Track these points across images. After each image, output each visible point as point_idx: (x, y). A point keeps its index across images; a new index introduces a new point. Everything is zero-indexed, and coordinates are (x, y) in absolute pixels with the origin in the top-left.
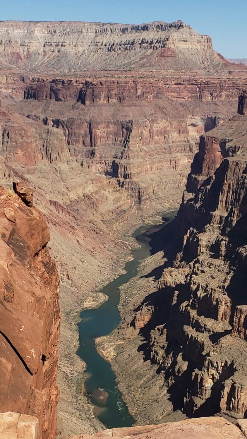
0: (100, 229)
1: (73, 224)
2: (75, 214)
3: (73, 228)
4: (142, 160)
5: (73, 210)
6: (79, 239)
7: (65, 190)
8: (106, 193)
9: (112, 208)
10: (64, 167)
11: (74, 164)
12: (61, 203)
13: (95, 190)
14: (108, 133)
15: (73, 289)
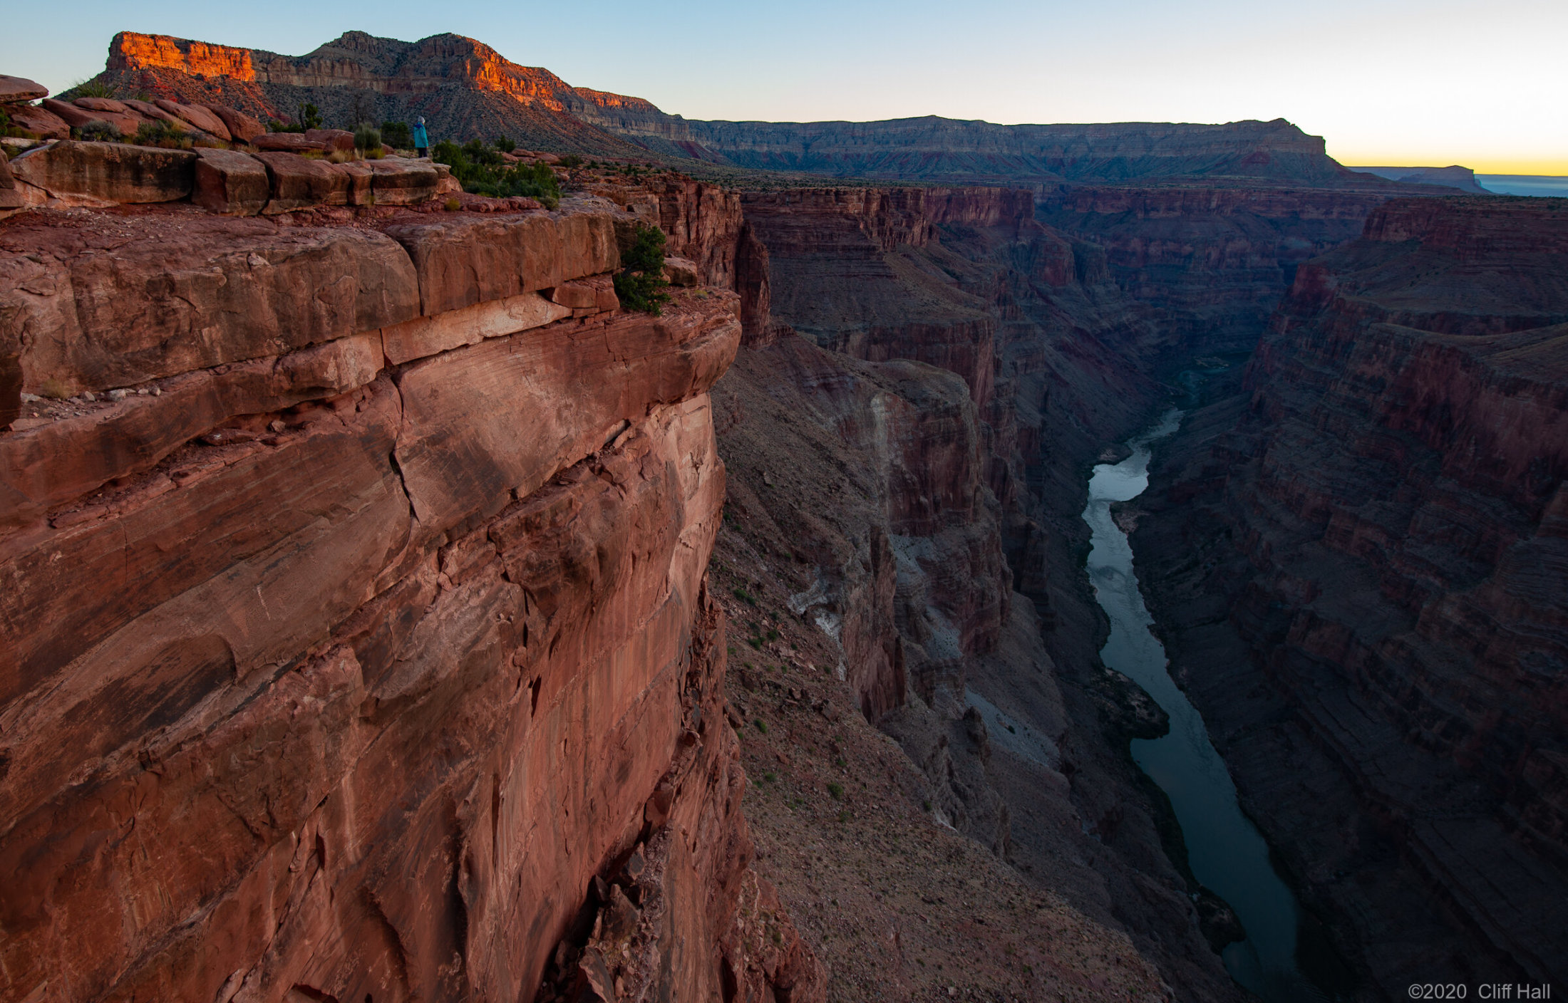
0: (1135, 367)
1: (1101, 358)
2: (1104, 346)
3: (1099, 362)
4: (1205, 287)
5: (1103, 341)
6: (1105, 376)
7: (1096, 316)
8: (1149, 323)
9: (1155, 342)
10: (1099, 289)
11: (1114, 287)
12: (1089, 330)
13: (1136, 318)
14: (1163, 252)
15: (1089, 435)
